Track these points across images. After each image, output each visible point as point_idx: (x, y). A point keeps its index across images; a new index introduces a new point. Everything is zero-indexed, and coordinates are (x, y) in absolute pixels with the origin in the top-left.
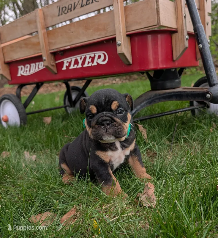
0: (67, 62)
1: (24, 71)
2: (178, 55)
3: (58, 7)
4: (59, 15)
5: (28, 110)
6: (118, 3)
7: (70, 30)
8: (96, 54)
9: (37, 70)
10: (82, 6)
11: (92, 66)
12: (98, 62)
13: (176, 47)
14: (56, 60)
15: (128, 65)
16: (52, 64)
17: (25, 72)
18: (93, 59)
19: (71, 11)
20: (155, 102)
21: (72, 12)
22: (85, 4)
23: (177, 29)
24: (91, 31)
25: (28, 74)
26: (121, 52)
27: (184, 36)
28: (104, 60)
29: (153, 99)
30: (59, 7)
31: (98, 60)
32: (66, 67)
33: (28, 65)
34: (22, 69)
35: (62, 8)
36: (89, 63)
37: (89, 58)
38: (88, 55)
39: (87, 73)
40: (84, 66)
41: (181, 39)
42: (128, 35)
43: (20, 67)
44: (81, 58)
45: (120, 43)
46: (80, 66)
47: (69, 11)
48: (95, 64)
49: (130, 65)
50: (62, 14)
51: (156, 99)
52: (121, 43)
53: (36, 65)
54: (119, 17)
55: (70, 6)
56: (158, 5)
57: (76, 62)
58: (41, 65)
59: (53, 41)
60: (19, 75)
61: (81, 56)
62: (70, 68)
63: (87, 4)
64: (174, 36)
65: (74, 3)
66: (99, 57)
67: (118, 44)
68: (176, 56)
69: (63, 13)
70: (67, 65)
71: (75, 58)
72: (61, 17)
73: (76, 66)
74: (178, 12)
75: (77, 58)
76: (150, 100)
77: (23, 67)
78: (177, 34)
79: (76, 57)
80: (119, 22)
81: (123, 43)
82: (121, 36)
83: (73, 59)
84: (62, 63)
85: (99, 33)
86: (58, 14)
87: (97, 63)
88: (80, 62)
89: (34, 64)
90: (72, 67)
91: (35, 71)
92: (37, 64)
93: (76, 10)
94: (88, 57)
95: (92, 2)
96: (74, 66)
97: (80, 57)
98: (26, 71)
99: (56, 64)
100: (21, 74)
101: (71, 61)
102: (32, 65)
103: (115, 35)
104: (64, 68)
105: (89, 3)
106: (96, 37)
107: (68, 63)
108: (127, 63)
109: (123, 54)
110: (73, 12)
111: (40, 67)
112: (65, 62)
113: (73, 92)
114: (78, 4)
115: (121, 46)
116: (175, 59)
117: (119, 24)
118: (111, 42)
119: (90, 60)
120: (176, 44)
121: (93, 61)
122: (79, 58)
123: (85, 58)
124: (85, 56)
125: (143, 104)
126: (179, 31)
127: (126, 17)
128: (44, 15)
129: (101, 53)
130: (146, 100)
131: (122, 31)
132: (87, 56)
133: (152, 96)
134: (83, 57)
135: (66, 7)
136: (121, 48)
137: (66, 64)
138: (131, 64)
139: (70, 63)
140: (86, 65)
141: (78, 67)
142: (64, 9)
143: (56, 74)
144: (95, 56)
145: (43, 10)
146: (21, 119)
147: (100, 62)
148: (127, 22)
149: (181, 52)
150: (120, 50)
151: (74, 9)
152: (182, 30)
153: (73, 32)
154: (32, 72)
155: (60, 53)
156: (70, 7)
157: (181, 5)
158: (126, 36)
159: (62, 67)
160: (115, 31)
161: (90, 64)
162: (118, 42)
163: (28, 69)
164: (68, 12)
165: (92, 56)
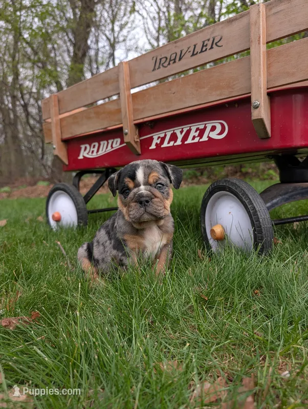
0: (159, 137)
1: (89, 152)
3: (153, 58)
4: (153, 71)
5: (90, 207)
6: (259, 43)
7: (170, 90)
9: (109, 149)
10: (193, 55)
12: (210, 136)
14: (140, 135)
15: (263, 139)
16: (136, 140)
17: (90, 154)
18: (202, 132)
19: (175, 62)
20: (294, 198)
21: (175, 64)
22: (199, 51)
24: (206, 89)
25: (95, 155)
26: (260, 118)
29: (292, 194)
30: (155, 58)
31: (211, 133)
32: (157, 144)
33: (97, 144)
34: (86, 148)
35: (161, 59)
36: (194, 138)
37: (196, 131)
38: (195, 126)
39: (189, 153)
40: (186, 143)
42: (269, 94)
43: (83, 147)
44: (181, 132)
45: (259, 103)
46: (179, 142)
47: (171, 62)
48: (205, 138)
49: (267, 138)
50: (159, 68)
51: (297, 194)
53: (108, 143)
54: (260, 64)
55: (175, 55)
57: (174, 137)
58: (116, 144)
59: (141, 107)
60: (81, 157)
61: (183, 129)
62: (162, 146)
63: (202, 51)
65: (181, 51)
66: (213, 129)
67: (255, 105)
69: (161, 66)
70: (158, 142)
71: (172, 132)
72: (156, 71)
73: (172, 144)
75: (175, 131)
76: (286, 196)
77: (88, 146)
79: (174, 130)
80: (260, 72)
81: (262, 104)
82: (261, 94)
83: (169, 133)
84: (151, 139)
85: (218, 92)
86: (152, 68)
87: (208, 137)
88: (180, 137)
89: (106, 142)
90: (165, 145)
91: (105, 151)
92: (110, 141)
93: (182, 61)
94: (194, 129)
95: (212, 48)
96: (169, 143)
97: (181, 130)
98: (93, 152)
99: (140, 140)
100: (83, 156)
101: (165, 135)
102: (102, 143)
103: (250, 93)
104: (153, 147)
105: (206, 50)
106: (213, 97)
107: (160, 139)
108: (263, 135)
109: (261, 121)
110: (178, 63)
111: (114, 146)
112: (155, 137)
114: (188, 52)
115: (259, 108)
117: (260, 75)
118: (236, 106)
119: (197, 134)
121: (201, 135)
122: (178, 132)
123: (189, 132)
124: (188, 128)
125: (275, 201)
127: (269, 66)
128: (130, 71)
129: (217, 123)
130: (280, 195)
131: (262, 86)
132: (192, 128)
133: (290, 190)
134: (185, 130)
135: (166, 58)
136: (260, 112)
137: (156, 141)
138: (269, 138)
139: (163, 139)
141: (176, 144)
142: (163, 60)
143: (139, 155)
144: (205, 128)
145: (129, 64)
146: (79, 218)
147: (214, 135)
150: (255, 114)
151: (180, 59)
153: (174, 93)
154: (102, 152)
155: (150, 125)
156: (173, 57)
158: (266, 94)
159: (151, 144)
160: (250, 88)
161: (196, 140)
162: (254, 101)
163: (95, 149)
164: (169, 64)
165: (202, 127)
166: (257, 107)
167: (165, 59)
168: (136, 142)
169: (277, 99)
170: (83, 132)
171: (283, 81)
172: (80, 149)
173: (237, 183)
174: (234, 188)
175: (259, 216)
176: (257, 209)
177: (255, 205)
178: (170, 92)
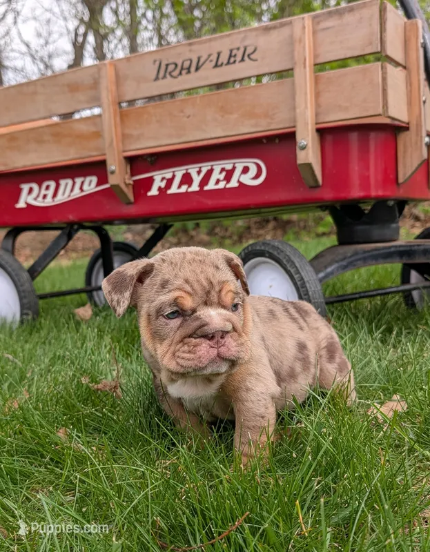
1: (38, 196)
2: (409, 173)
3: (155, 61)
4: (157, 78)
6: (305, 67)
7: (182, 111)
9: (77, 193)
10: (216, 66)
12: (241, 180)
13: (404, 157)
15: (312, 187)
16: (128, 182)
17: (40, 199)
18: (229, 175)
19: (189, 72)
20: (355, 265)
21: (189, 76)
22: (225, 62)
23: (408, 124)
24: (235, 116)
25: (49, 202)
26: (307, 162)
27: (421, 137)
28: (257, 176)
29: (350, 260)
30: (158, 63)
31: (243, 176)
32: (160, 189)
33: (52, 184)
34: (31, 190)
35: (167, 65)
36: (218, 182)
37: (221, 172)
38: (218, 166)
39: (210, 203)
40: (206, 188)
41: (416, 143)
42: (318, 130)
43: (25, 187)
44: (199, 172)
46: (195, 187)
47: (184, 72)
48: (233, 183)
49: (317, 186)
50: (164, 77)
51: (359, 259)
52: (306, 145)
53: (74, 183)
54: (306, 94)
55: (188, 62)
56: (384, 79)
57: (187, 179)
58: (90, 184)
59: (135, 133)
60: (21, 204)
61: (200, 168)
62: (169, 192)
63: (228, 63)
64: (403, 138)
65: (199, 59)
66: (246, 170)
67: (301, 145)
68: (405, 174)
69: (168, 76)
70: (163, 184)
71: (184, 172)
72: (160, 82)
73: (184, 189)
74: (411, 91)
75: (189, 171)
76: (344, 263)
77: (35, 186)
78: (407, 133)
79: (186, 169)
80: (306, 102)
81: (310, 145)
82: (308, 131)
83: (179, 173)
85: (252, 122)
86: (154, 76)
87: (239, 181)
88: (197, 179)
89: (70, 182)
90: (174, 189)
91: (69, 196)
92: (79, 181)
93: (201, 72)
94: (217, 169)
95: (243, 60)
96: (179, 187)
97: (198, 169)
98: (45, 197)
99: (134, 181)
100: (26, 203)
101: (174, 176)
102: (63, 182)
103: (294, 127)
104: (154, 192)
105: (235, 62)
106: (246, 129)
107: (165, 182)
108: (312, 183)
109: (309, 166)
110: (193, 75)
111: (85, 187)
112: (157, 178)
114: (208, 62)
115: (305, 150)
116: (401, 180)
117: (306, 107)
118: (277, 141)
119: (222, 176)
120: (405, 152)
121: (228, 178)
122: (193, 172)
123: (210, 173)
124: (209, 168)
125: (329, 270)
126: (413, 127)
127: (317, 95)
128: (117, 76)
129: (251, 164)
130: (337, 262)
132: (214, 167)
133: (349, 255)
134: (204, 170)
135: (176, 65)
136: (307, 154)
137: (158, 183)
138: (319, 186)
140: (211, 186)
141: (190, 190)
142: (171, 67)
143: (130, 203)
144: (234, 168)
145: (115, 66)
147: (248, 180)
148: (318, 105)
149: (414, 168)
150: (302, 157)
151: (197, 69)
152: (419, 126)
153: (188, 117)
154: (61, 198)
155: (149, 159)
156: (187, 64)
157: (419, 80)
158: (314, 131)
159: (149, 189)
160: (295, 121)
161: (222, 185)
162: (301, 142)
163: (50, 192)
164: (180, 74)
165: (229, 167)
166: (303, 148)
167: (173, 66)
168: (127, 185)
169: (329, 138)
170: (28, 163)
171: (336, 117)
172: (20, 191)
173: (280, 247)
174: (275, 253)
175: (308, 288)
176: (306, 280)
177: (303, 274)
178: (182, 114)
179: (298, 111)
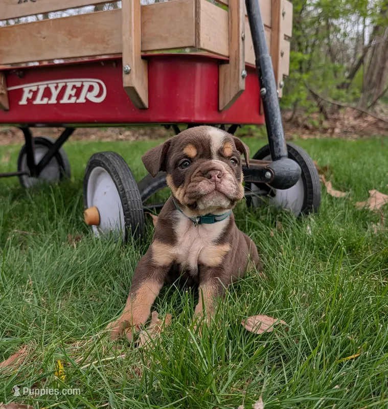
0: (31, 91)
2: (227, 102)
4: (20, 2)
7: (40, 33)
8: (84, 83)
11: (75, 103)
12: (88, 97)
13: (224, 87)
14: (8, 84)
15: (141, 109)
16: (1, 91)
18: (79, 91)
23: (229, 57)
24: (79, 40)
26: (130, 85)
27: (239, 70)
28: (99, 95)
31: (89, 93)
32: (28, 100)
36: (70, 97)
37: (72, 89)
38: (71, 83)
39: (65, 115)
40: (62, 102)
41: (235, 75)
42: (143, 57)
44: (56, 87)
45: (129, 68)
46: (53, 101)
48: (82, 100)
49: (143, 109)
52: (130, 70)
54: (130, 23)
57: (47, 93)
59: (5, 49)
61: (57, 83)
62: (35, 102)
64: (223, 68)
66: (91, 89)
67: (125, 70)
68: (224, 103)
70: (30, 96)
71: (46, 86)
72: (23, 5)
73: (45, 101)
74: (232, 28)
75: (50, 86)
78: (228, 65)
79: (48, 84)
80: (130, 31)
81: (133, 70)
82: (132, 57)
83: (42, 86)
84: (21, 92)
85: (93, 46)
87: (86, 98)
88: (55, 93)
90: (38, 101)
94: (70, 86)
96: (42, 99)
97: (55, 85)
99: (8, 92)
101: (38, 89)
103: (121, 54)
104: (23, 102)
106: (85, 51)
107: (32, 93)
109: (133, 89)
112: (26, 90)
113: (37, 148)
115: (130, 74)
116: (221, 108)
117: (130, 35)
118: (114, 65)
119: (73, 93)
120: (225, 83)
121: (78, 95)
122: (52, 87)
123: (64, 88)
124: (64, 84)
126: (232, 61)
127: (143, 25)
129: (95, 82)
131: (133, 49)
132: (68, 84)
134: (60, 86)
136: (131, 79)
137: (27, 95)
138: (146, 109)
139: (35, 94)
140: (65, 100)
141: (50, 102)
143: (6, 110)
144: (82, 86)
147: (92, 97)
148: (143, 34)
149: (232, 98)
150: (127, 81)
152: (237, 59)
153: (44, 38)
155: (17, 73)
157: (239, 18)
158: (140, 58)
159: (20, 98)
160: (121, 46)
161: (73, 100)
162: (126, 67)
165: (78, 85)
168: (1, 94)
171: (157, 46)
173: (111, 159)
174: (107, 164)
175: (128, 198)
176: (126, 190)
177: (124, 184)
178: (39, 35)
179: (124, 38)
